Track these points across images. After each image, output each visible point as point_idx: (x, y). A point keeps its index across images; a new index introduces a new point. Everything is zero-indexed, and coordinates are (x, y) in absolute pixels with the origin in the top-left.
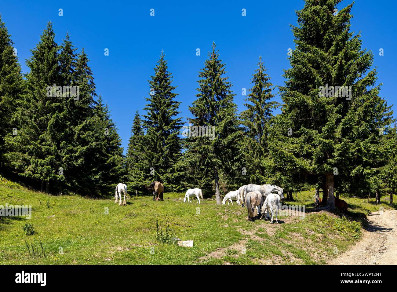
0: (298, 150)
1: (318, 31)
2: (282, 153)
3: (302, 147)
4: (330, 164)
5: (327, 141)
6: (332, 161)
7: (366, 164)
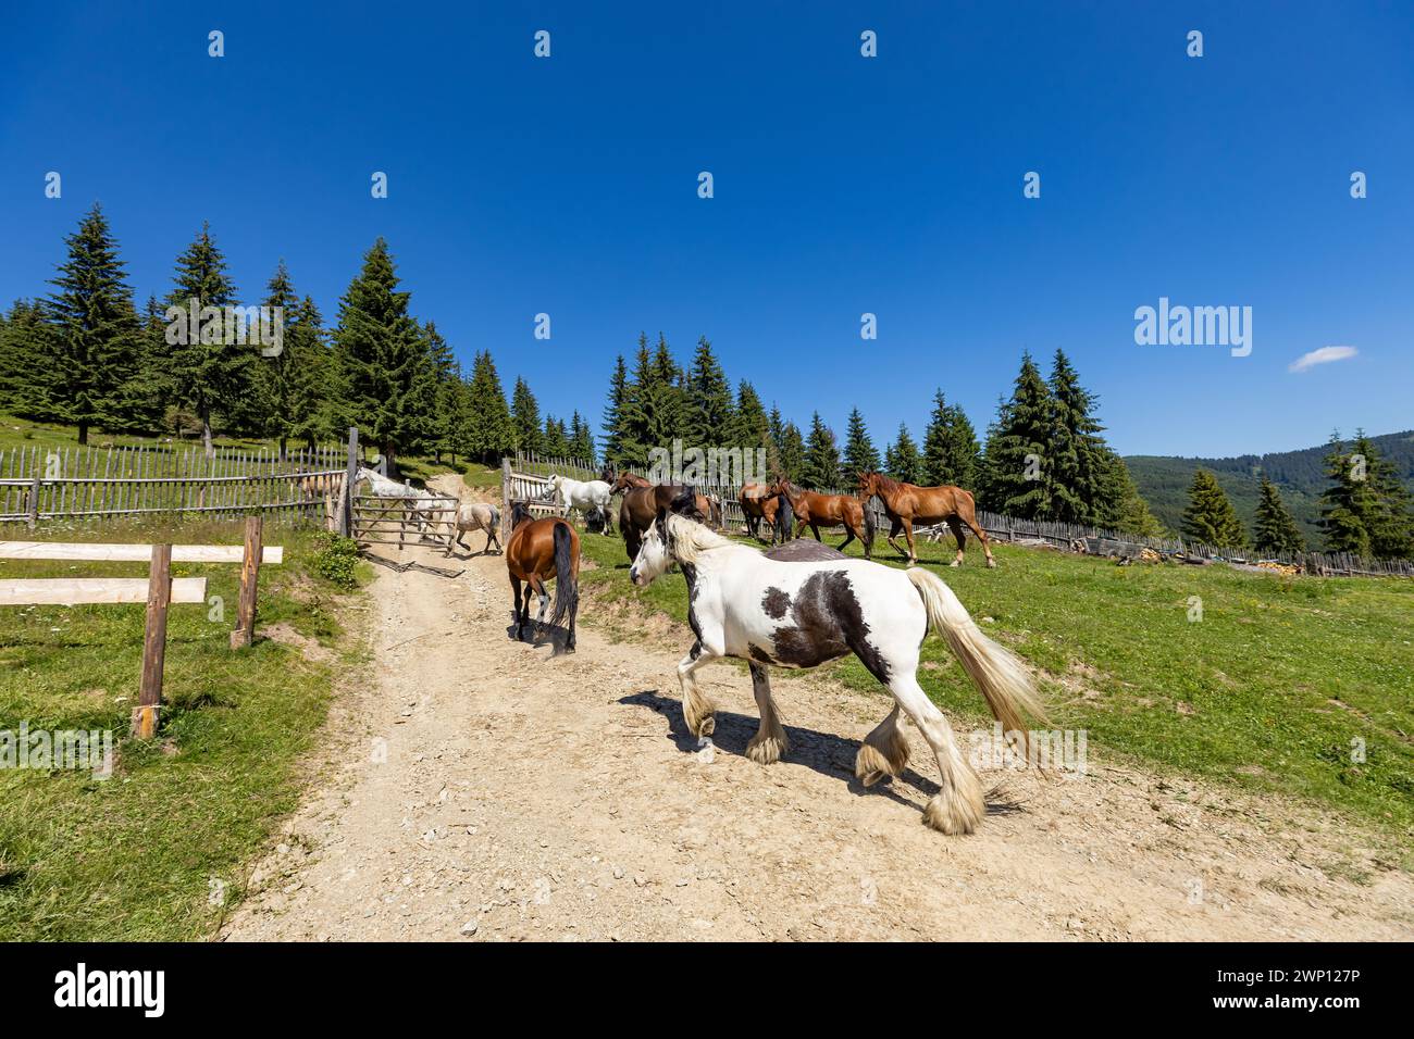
0: (360, 416)
1: (378, 307)
2: (342, 418)
3: (363, 414)
4: (393, 435)
5: (391, 415)
6: (395, 433)
7: (424, 437)
